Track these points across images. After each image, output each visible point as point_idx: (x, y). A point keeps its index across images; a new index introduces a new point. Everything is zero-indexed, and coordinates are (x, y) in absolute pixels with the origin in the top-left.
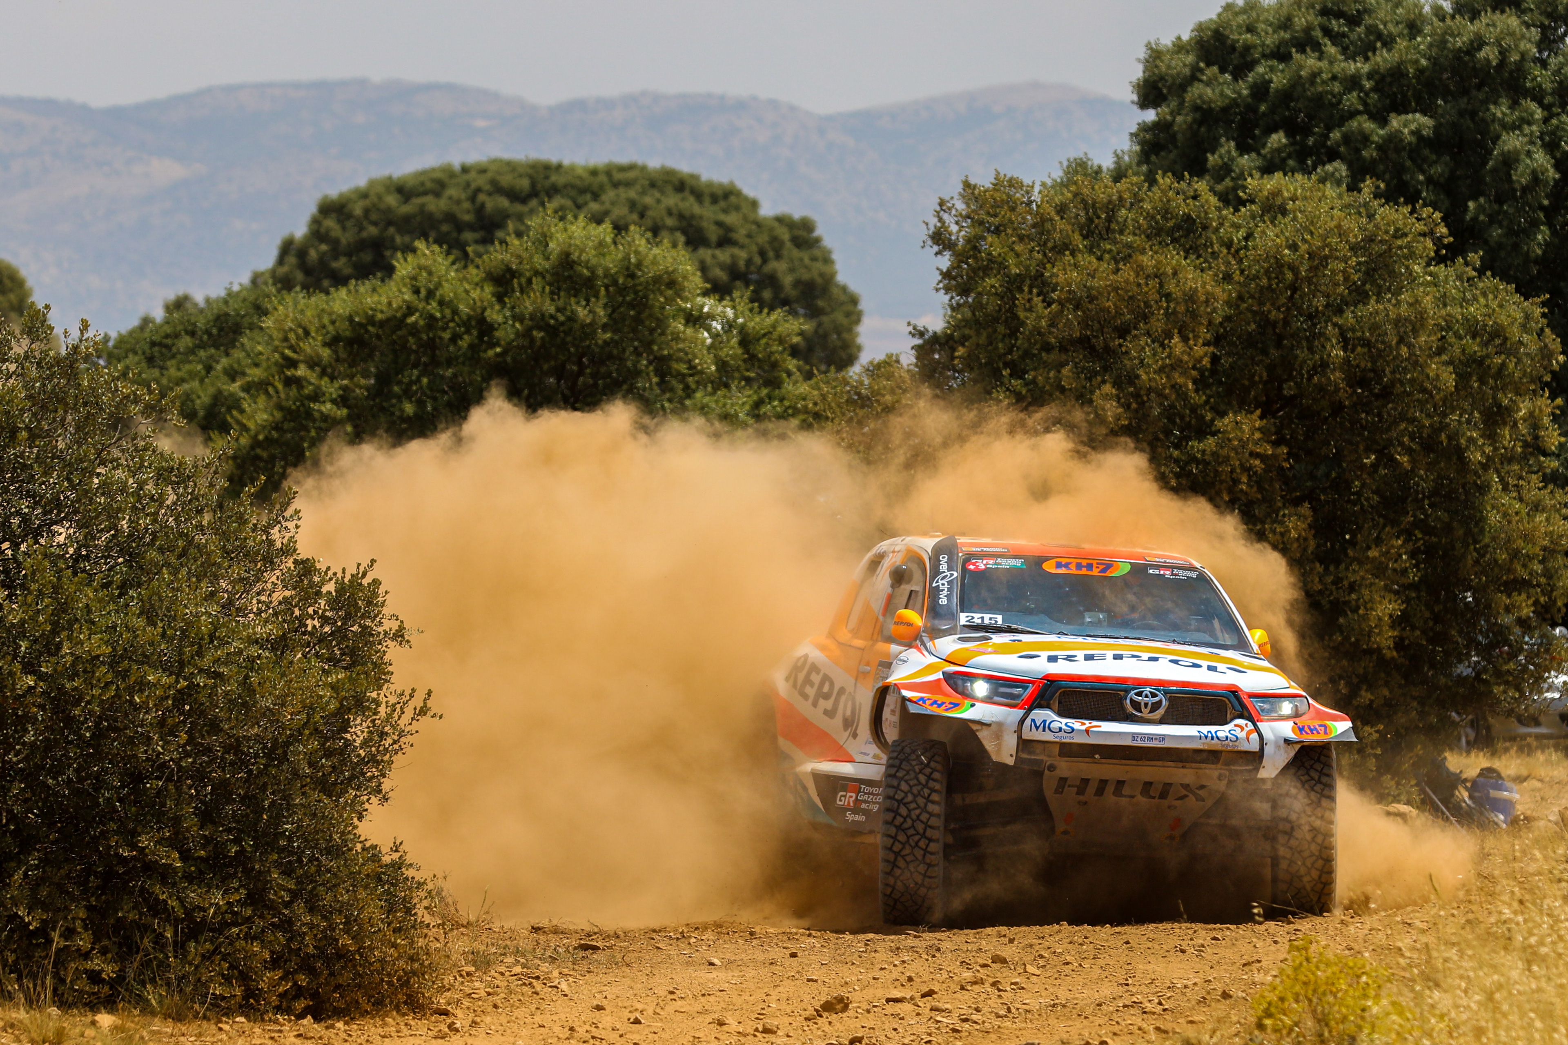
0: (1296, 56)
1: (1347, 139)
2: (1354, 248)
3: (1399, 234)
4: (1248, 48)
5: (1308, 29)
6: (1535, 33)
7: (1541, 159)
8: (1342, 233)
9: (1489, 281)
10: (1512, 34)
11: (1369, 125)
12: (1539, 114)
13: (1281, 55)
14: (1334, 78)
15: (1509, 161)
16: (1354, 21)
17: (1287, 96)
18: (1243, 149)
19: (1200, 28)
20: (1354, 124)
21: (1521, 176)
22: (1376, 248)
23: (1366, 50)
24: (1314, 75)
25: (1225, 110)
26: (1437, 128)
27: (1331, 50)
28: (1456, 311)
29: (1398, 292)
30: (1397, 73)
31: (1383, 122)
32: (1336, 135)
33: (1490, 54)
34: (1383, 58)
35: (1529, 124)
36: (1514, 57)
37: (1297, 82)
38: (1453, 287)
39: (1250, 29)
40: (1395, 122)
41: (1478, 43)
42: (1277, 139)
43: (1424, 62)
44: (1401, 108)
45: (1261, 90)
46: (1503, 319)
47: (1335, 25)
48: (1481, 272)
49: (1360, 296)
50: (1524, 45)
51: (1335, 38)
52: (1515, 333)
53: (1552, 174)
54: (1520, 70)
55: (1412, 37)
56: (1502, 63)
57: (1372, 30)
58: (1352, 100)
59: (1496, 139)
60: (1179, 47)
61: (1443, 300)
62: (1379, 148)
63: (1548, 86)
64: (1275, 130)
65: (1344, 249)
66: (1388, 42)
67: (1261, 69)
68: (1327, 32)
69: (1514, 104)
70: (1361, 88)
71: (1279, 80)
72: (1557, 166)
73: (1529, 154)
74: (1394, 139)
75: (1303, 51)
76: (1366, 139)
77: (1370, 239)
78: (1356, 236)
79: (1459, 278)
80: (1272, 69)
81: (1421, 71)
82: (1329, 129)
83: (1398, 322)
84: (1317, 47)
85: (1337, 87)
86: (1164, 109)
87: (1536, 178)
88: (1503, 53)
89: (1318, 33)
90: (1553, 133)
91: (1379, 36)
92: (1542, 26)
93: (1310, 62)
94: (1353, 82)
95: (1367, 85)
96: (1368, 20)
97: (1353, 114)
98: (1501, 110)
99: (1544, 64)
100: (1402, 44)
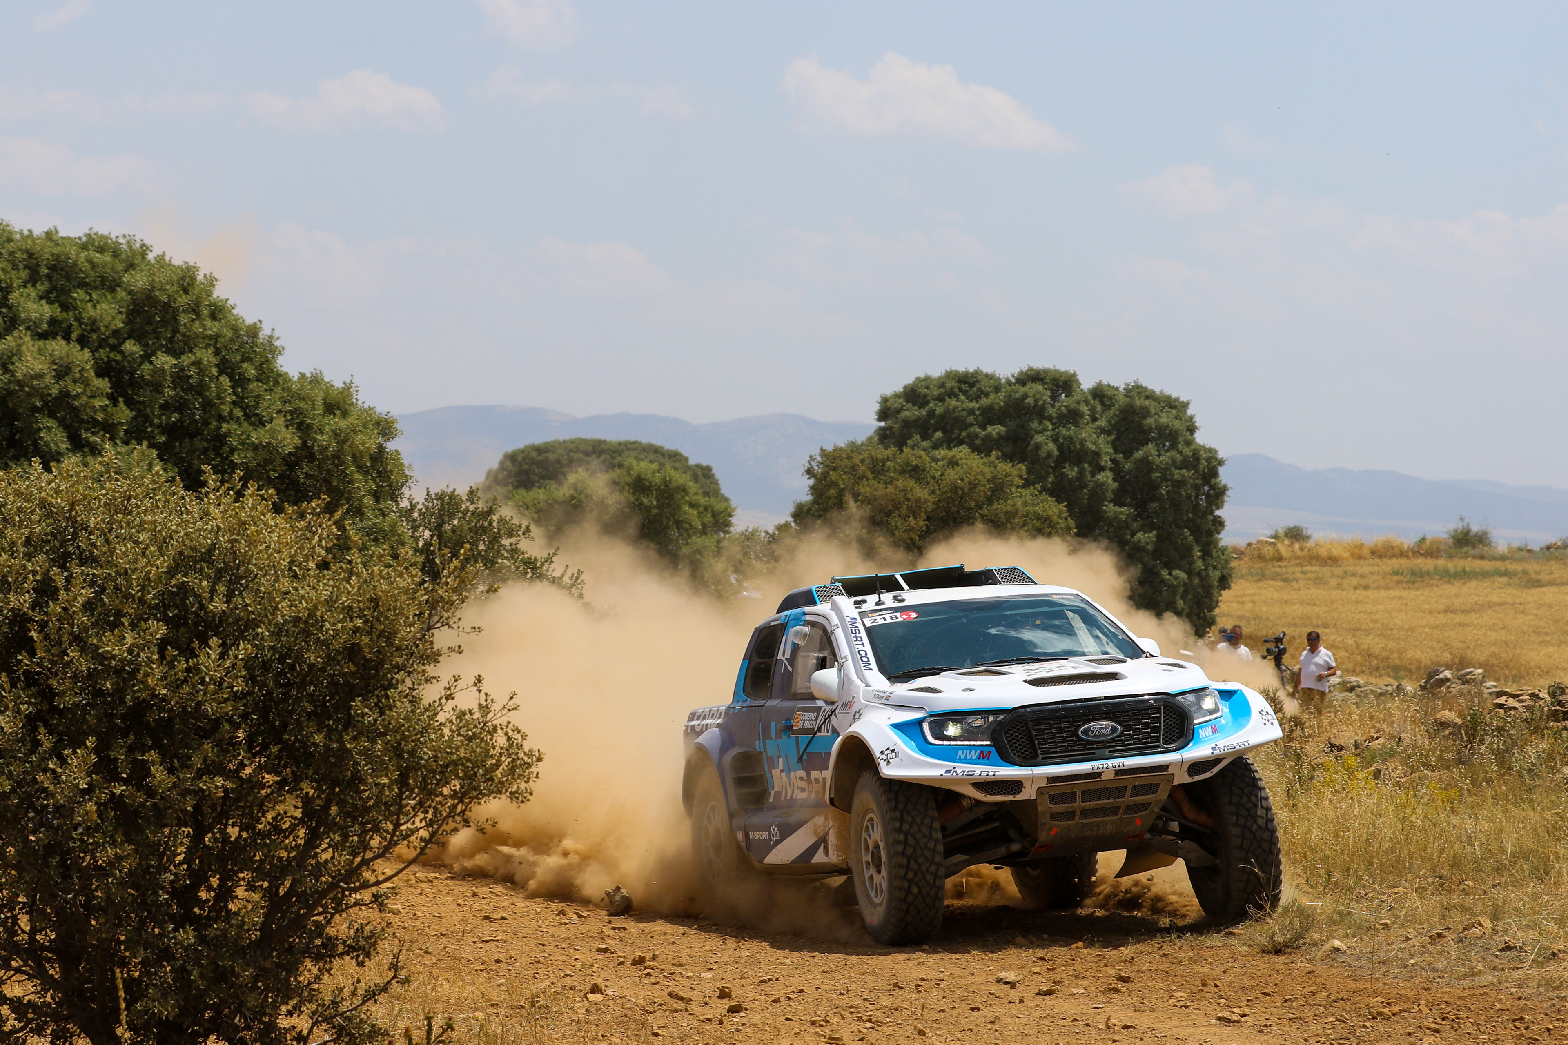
0: (948, 400)
1: (968, 435)
2: (988, 481)
3: (1007, 475)
4: (925, 396)
5: (952, 388)
6: (1049, 393)
7: (1051, 446)
8: (983, 474)
9: (1044, 496)
10: (1040, 393)
11: (978, 430)
12: (1050, 427)
13: (941, 399)
14: (964, 410)
15: (1038, 447)
16: (972, 385)
17: (943, 417)
18: (924, 438)
19: (905, 387)
20: (972, 429)
21: (1043, 453)
22: (997, 481)
23: (977, 398)
24: (956, 408)
25: (915, 421)
26: (1007, 432)
27: (963, 397)
28: (1030, 509)
29: (1006, 500)
30: (990, 408)
31: (984, 429)
32: (964, 434)
33: (1030, 401)
34: (985, 402)
35: (1047, 431)
36: (1041, 403)
37: (947, 412)
38: (1029, 499)
39: (927, 388)
40: (990, 429)
41: (1026, 396)
42: (939, 434)
43: (1002, 404)
44: (992, 423)
45: (932, 413)
46: (1050, 513)
47: (964, 387)
48: (1041, 492)
49: (990, 501)
50: (1045, 398)
51: (964, 392)
52: (1055, 518)
53: (1056, 453)
54: (1043, 408)
55: (997, 393)
56: (1035, 406)
57: (979, 389)
58: (971, 419)
59: (1032, 438)
60: (897, 396)
61: (1025, 504)
62: (982, 440)
63: (1055, 415)
64: (937, 430)
65: (984, 482)
66: (987, 395)
67: (931, 405)
68: (960, 390)
69: (1040, 423)
70: (975, 414)
71: (939, 410)
72: (1058, 450)
73: (1046, 444)
74: (989, 436)
75: (950, 398)
76: (977, 436)
77: (994, 477)
78: (989, 476)
79: (1032, 495)
80: (936, 405)
81: (1001, 407)
82: (961, 431)
83: (1006, 513)
84: (956, 396)
85: (965, 413)
86: (890, 422)
87: (1049, 455)
88: (1036, 401)
89: (956, 390)
90: (1056, 435)
91: (982, 392)
92: (1052, 390)
93: (954, 403)
94: (971, 412)
95: (977, 413)
96: (978, 386)
97: (971, 425)
98: (1034, 425)
99: (1053, 406)
100: (992, 396)
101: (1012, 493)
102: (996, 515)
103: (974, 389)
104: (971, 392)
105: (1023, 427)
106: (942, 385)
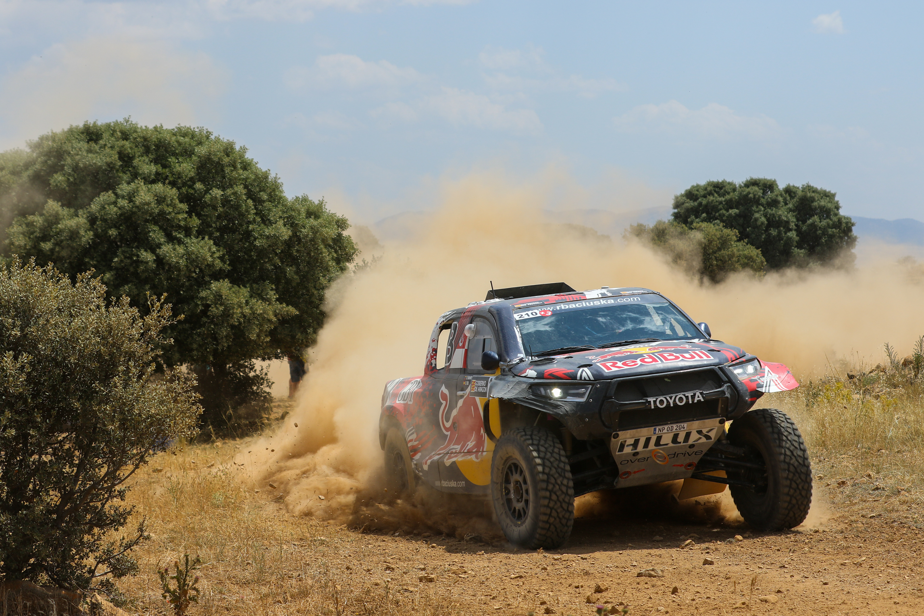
101: (731, 245)
102: (723, 257)
103: (722, 190)
104: (721, 192)
105: (748, 209)
106: (706, 189)
